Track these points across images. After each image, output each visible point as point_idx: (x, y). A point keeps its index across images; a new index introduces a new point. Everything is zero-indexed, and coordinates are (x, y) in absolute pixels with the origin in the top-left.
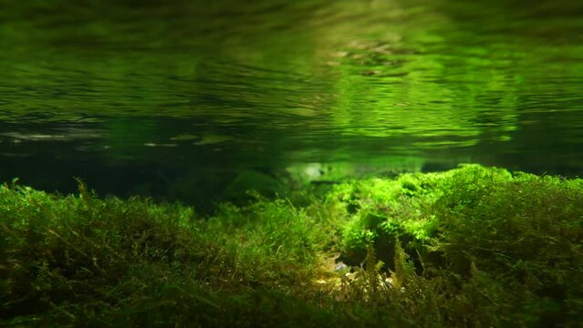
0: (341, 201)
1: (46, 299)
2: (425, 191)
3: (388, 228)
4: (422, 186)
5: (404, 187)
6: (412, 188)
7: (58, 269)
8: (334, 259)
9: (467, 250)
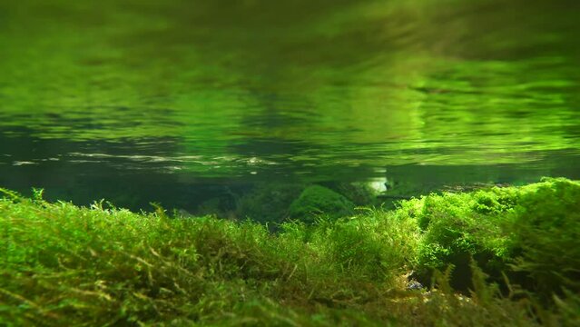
0: (413, 216)
1: (133, 319)
2: (503, 206)
3: (464, 245)
4: (500, 201)
5: (481, 202)
6: (488, 203)
7: (143, 290)
8: (407, 276)
9: (558, 271)
